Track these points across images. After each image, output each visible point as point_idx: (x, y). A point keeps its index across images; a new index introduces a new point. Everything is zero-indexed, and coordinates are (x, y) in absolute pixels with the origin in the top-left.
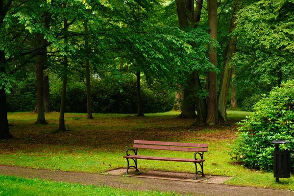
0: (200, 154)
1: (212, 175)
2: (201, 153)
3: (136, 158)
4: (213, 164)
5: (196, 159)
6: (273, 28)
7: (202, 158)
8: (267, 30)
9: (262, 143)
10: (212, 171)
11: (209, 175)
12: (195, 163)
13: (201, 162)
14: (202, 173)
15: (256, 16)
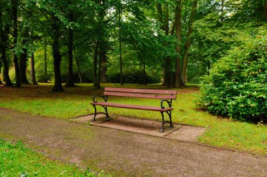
0: (168, 102)
1: (181, 125)
2: (170, 101)
3: (106, 106)
4: (181, 110)
5: (163, 108)
6: (214, 31)
7: (170, 106)
8: (210, 32)
9: (227, 92)
10: (181, 119)
11: (177, 124)
12: (162, 112)
13: (169, 111)
14: (171, 122)
15: (203, 25)
